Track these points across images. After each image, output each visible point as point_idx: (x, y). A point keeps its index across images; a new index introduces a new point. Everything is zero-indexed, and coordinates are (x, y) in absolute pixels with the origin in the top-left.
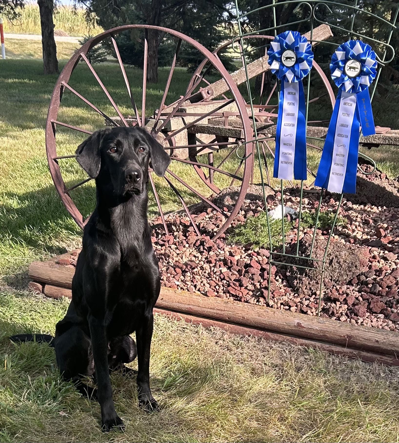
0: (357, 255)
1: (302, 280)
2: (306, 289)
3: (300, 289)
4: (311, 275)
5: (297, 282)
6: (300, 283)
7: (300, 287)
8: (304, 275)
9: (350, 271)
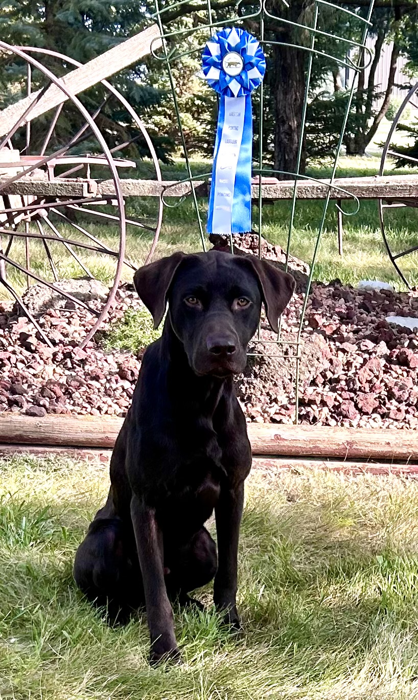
0: (316, 344)
1: (252, 383)
2: (261, 394)
3: (253, 396)
4: (264, 376)
5: (246, 388)
6: (250, 388)
7: (251, 393)
8: (253, 376)
9: (312, 366)
